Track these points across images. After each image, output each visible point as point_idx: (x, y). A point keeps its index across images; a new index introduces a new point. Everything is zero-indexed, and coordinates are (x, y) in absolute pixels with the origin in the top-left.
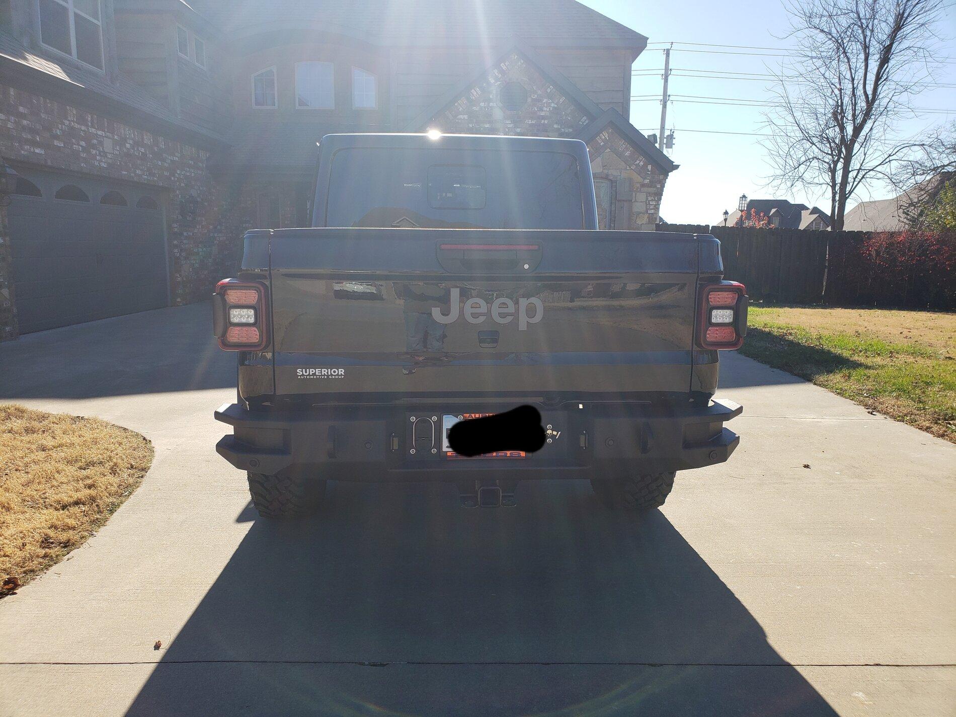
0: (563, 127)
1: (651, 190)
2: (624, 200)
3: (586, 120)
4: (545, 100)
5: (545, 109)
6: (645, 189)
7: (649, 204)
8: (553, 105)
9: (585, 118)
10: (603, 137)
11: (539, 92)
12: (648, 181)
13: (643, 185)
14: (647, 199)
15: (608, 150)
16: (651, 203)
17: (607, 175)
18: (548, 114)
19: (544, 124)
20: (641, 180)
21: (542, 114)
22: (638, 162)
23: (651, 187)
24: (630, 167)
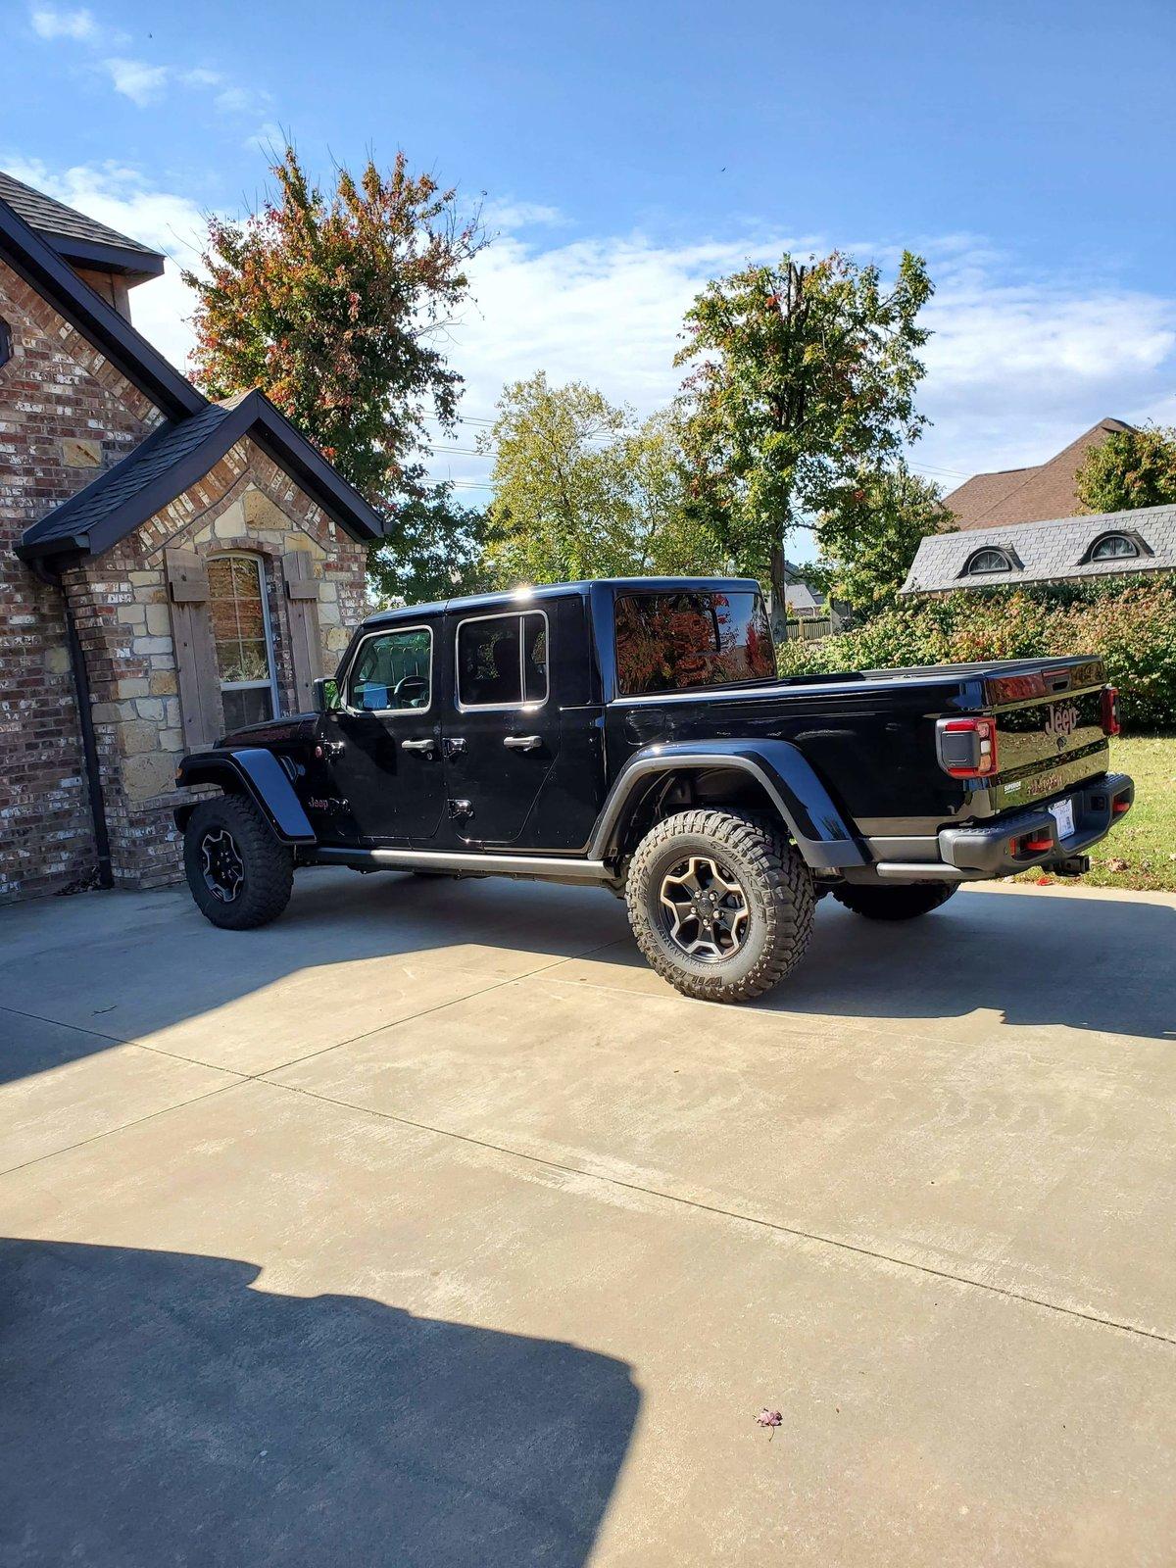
0: (110, 427)
1: (344, 576)
2: (301, 599)
3: (158, 417)
4: (58, 357)
5: (60, 378)
6: (331, 575)
7: (344, 606)
8: (78, 371)
9: (155, 411)
10: (237, 457)
11: (41, 334)
12: (335, 556)
13: (328, 567)
14: (339, 597)
15: (251, 486)
16: (347, 605)
17: (260, 544)
18: (69, 392)
19: (63, 417)
20: (323, 554)
21: (57, 390)
22: (310, 515)
23: (341, 569)
24: (298, 526)
